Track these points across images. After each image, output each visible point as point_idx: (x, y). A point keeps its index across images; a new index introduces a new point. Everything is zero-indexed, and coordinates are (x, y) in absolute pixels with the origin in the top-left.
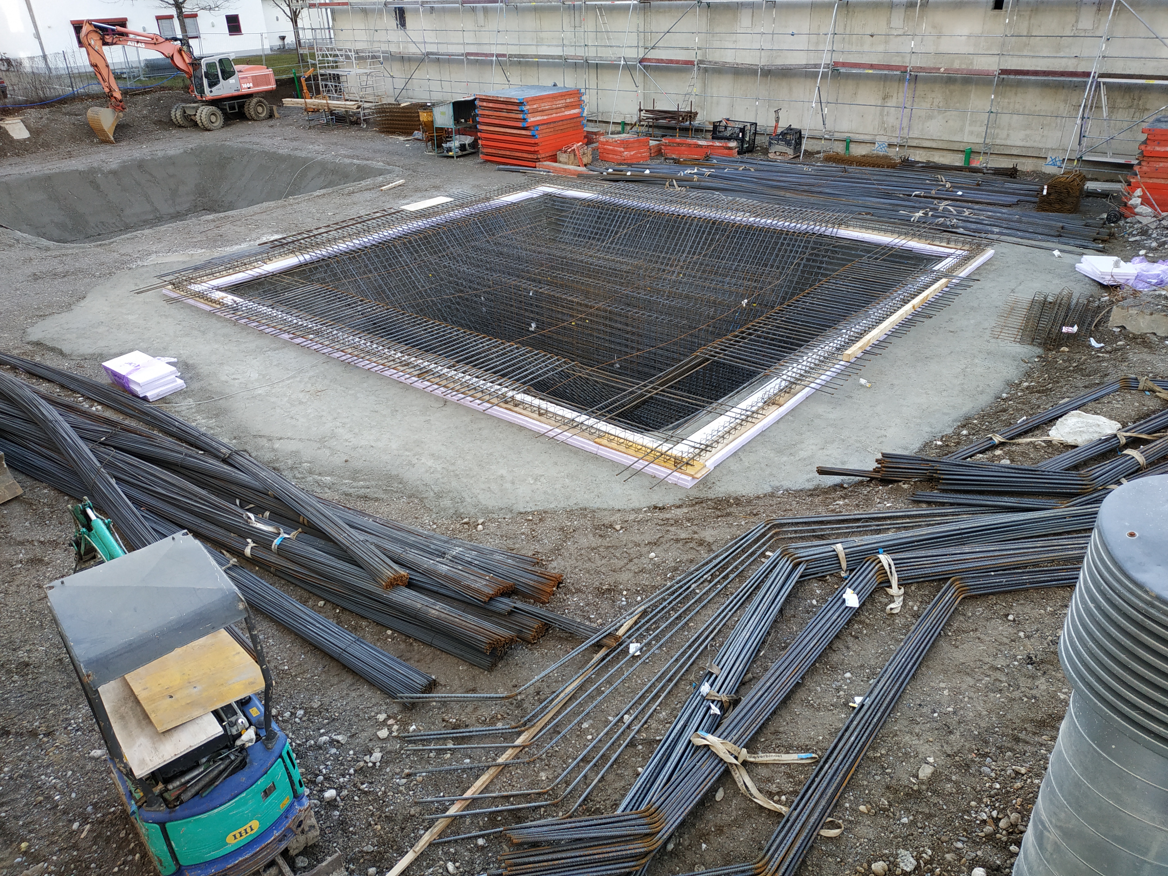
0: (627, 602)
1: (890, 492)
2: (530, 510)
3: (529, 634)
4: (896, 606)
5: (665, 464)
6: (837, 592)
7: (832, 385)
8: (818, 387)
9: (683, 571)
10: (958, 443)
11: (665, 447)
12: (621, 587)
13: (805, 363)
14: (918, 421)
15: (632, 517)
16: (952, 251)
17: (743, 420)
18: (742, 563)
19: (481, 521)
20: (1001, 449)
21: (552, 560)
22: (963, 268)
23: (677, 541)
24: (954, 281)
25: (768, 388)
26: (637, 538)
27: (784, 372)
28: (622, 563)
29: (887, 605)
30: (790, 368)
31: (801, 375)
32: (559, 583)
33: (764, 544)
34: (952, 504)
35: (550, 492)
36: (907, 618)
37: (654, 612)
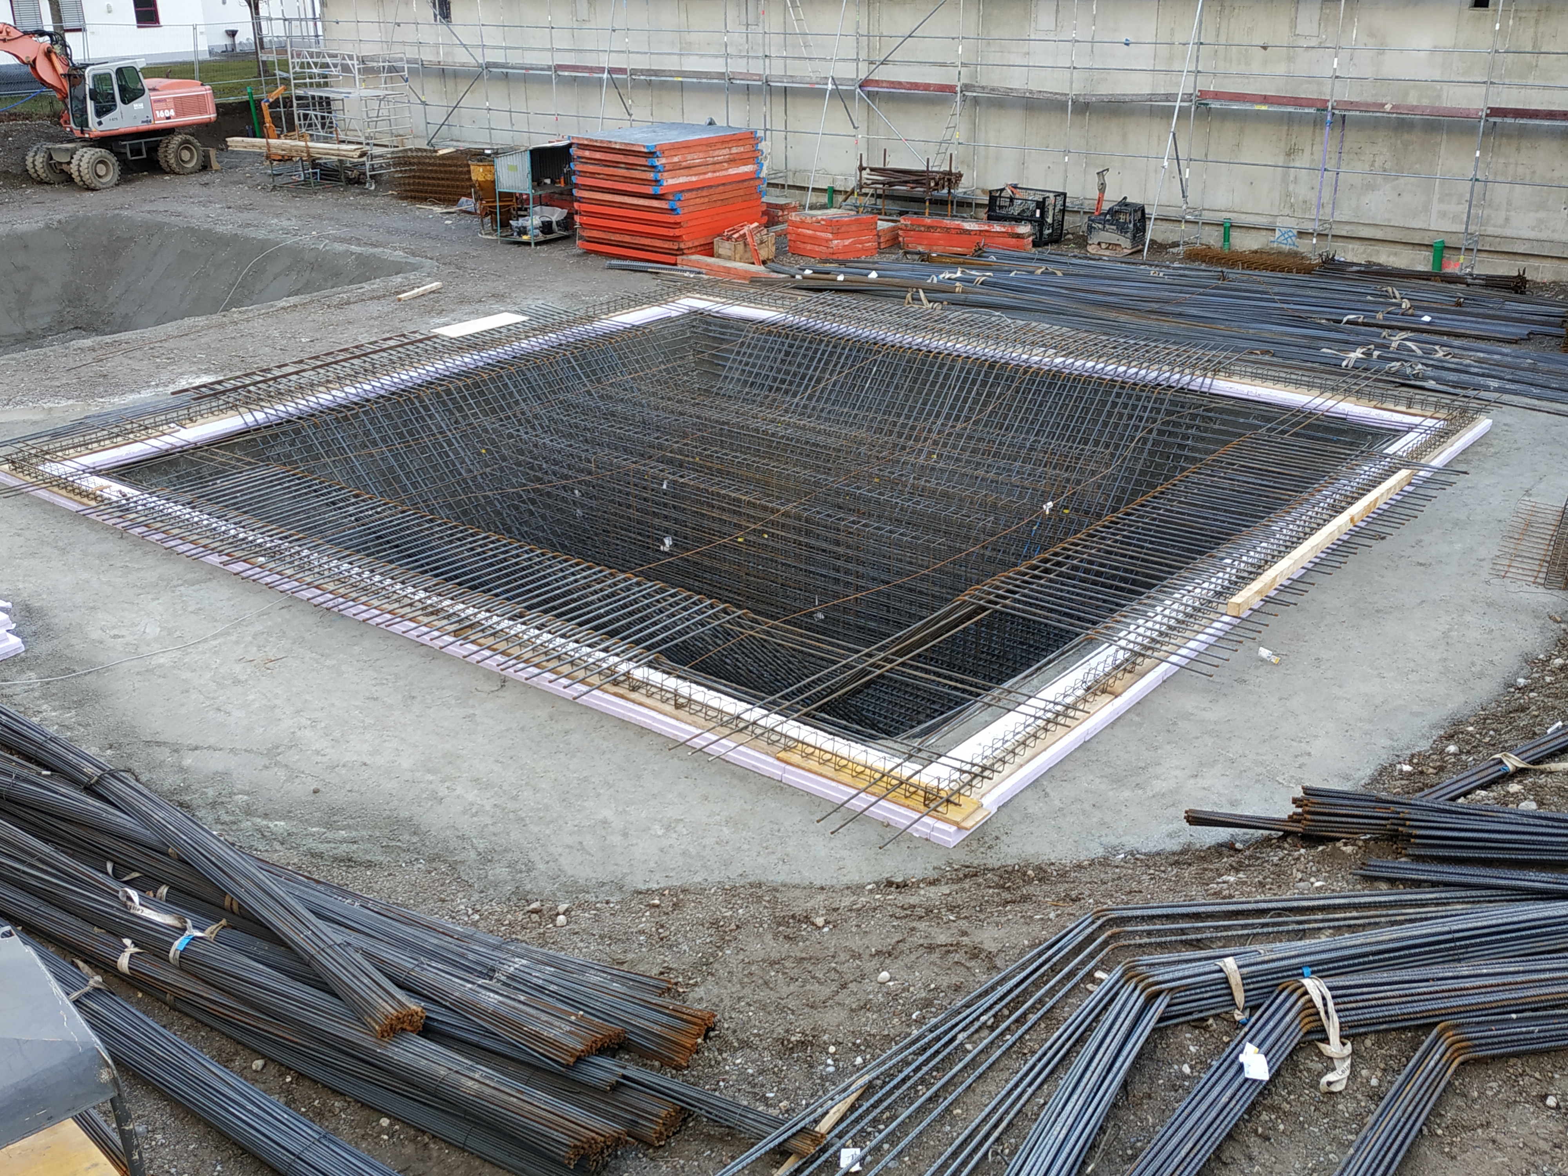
0: (837, 1068)
1: (1320, 860)
2: (655, 886)
3: (650, 1130)
4: (1338, 1077)
5: (907, 802)
6: (1228, 1050)
7: (1209, 660)
8: (1183, 662)
9: (943, 1008)
10: (1441, 769)
11: (908, 769)
12: (826, 1037)
13: (1158, 618)
14: (1368, 727)
15: (846, 901)
16: (1417, 420)
17: (1048, 721)
18: (1052, 992)
19: (562, 907)
20: (1520, 782)
21: (696, 984)
22: (1437, 451)
23: (931, 948)
24: (1421, 473)
25: (1093, 663)
26: (856, 943)
27: (1122, 634)
28: (826, 991)
29: (1321, 1075)
30: (1132, 627)
31: (1153, 640)
32: (708, 1029)
33: (1091, 956)
34: (1434, 884)
35: (694, 852)
36: (1358, 1102)
37: (887, 1088)
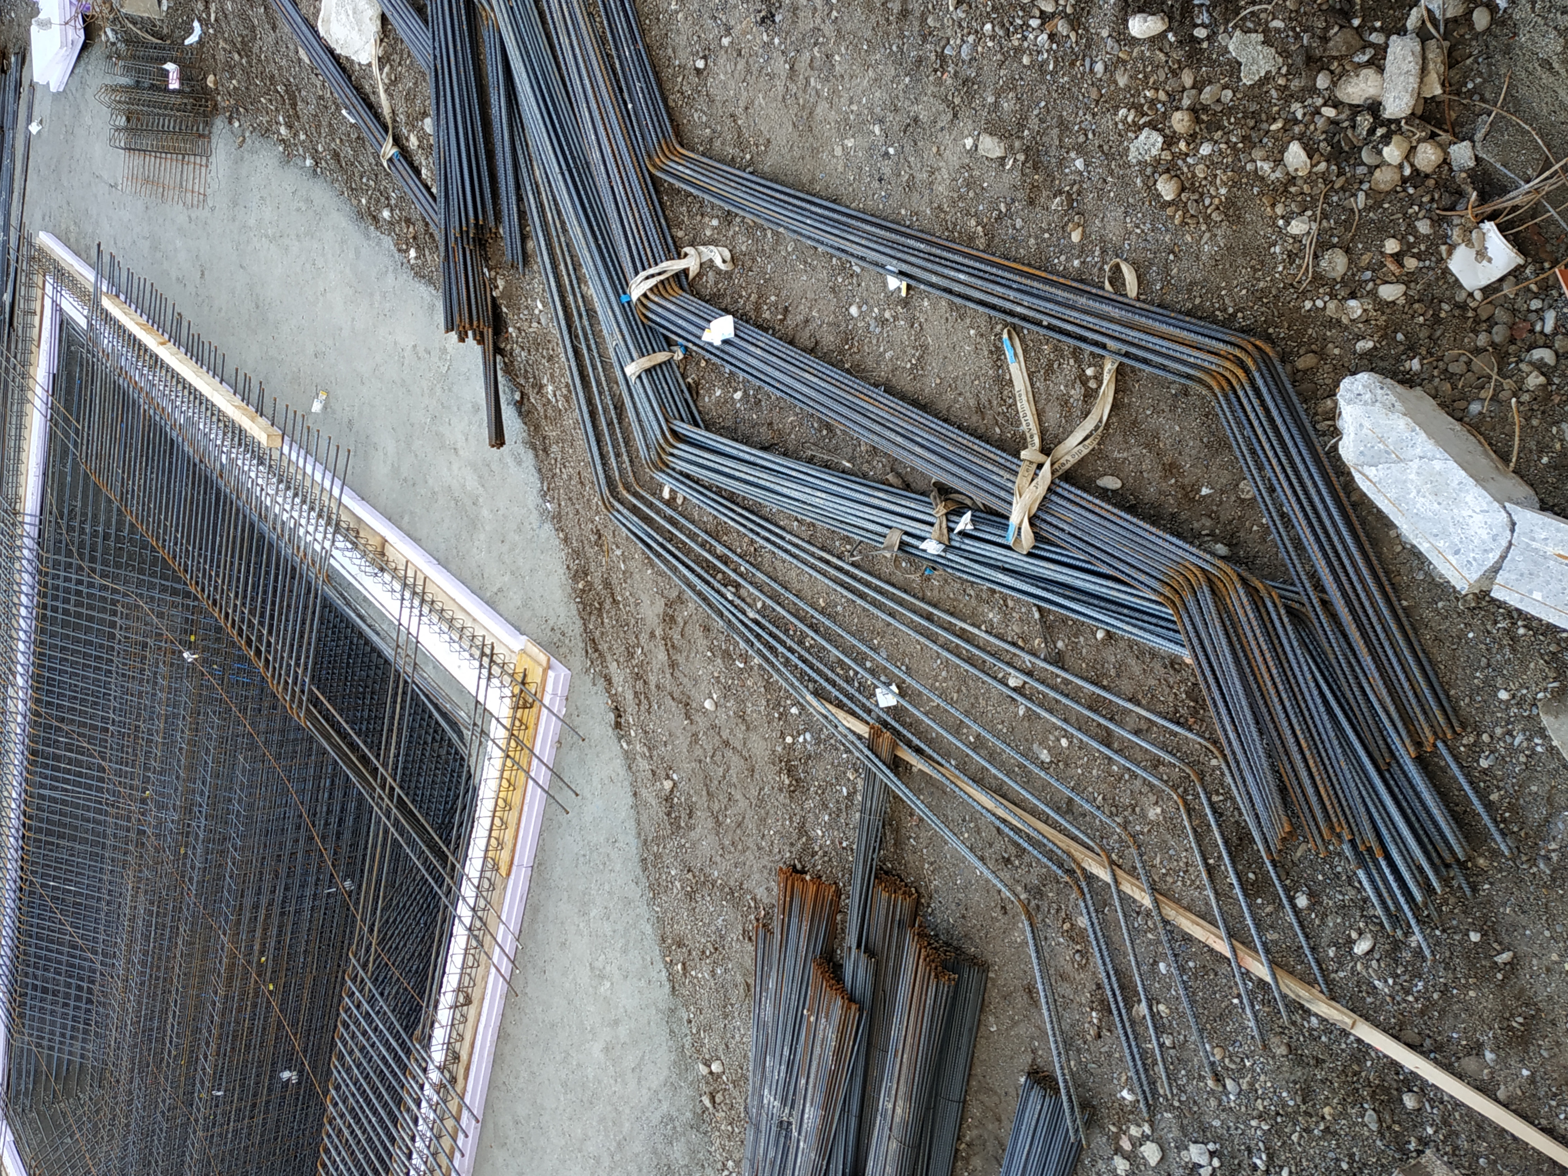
0: (805, 730)
1: (515, 307)
2: (664, 973)
4: (718, 255)
5: (532, 725)
6: (714, 359)
7: (332, 459)
8: (338, 484)
9: (728, 639)
10: (409, 220)
11: (498, 733)
12: (779, 749)
13: (295, 514)
14: (378, 297)
15: (643, 765)
16: (48, 302)
17: (423, 602)
18: (692, 536)
19: (703, 1070)
20: (407, 139)
21: (754, 899)
22: (80, 278)
23: (673, 665)
24: (104, 289)
25: (354, 570)
26: (682, 742)
27: (318, 547)
28: (735, 760)
29: (719, 272)
30: (309, 538)
31: (320, 516)
32: (794, 873)
33: (651, 505)
34: (520, 199)
35: (622, 941)
36: (736, 233)
37: (814, 675)
